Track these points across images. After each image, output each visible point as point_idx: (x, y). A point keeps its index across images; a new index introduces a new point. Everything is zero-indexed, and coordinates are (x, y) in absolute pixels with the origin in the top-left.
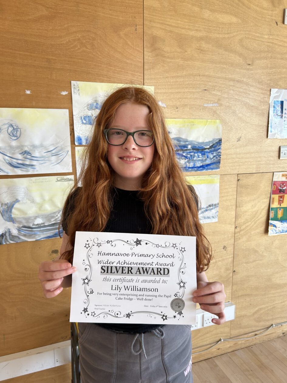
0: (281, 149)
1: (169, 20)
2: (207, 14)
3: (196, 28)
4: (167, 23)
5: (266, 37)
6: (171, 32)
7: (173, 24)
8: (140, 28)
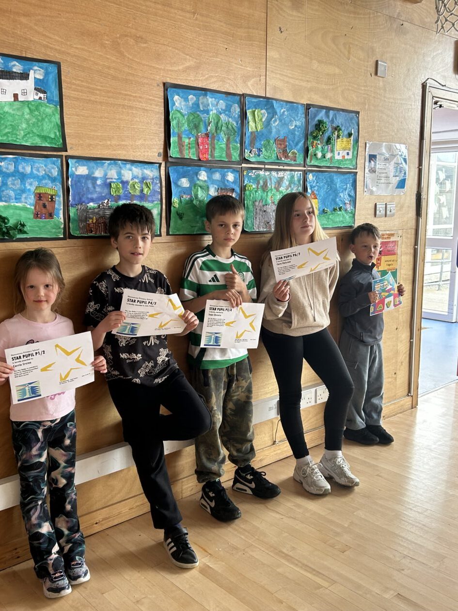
0: (377, 206)
1: (285, 71)
2: (315, 65)
3: (307, 79)
4: (285, 74)
5: (363, 88)
6: (287, 82)
7: (289, 75)
8: (263, 78)
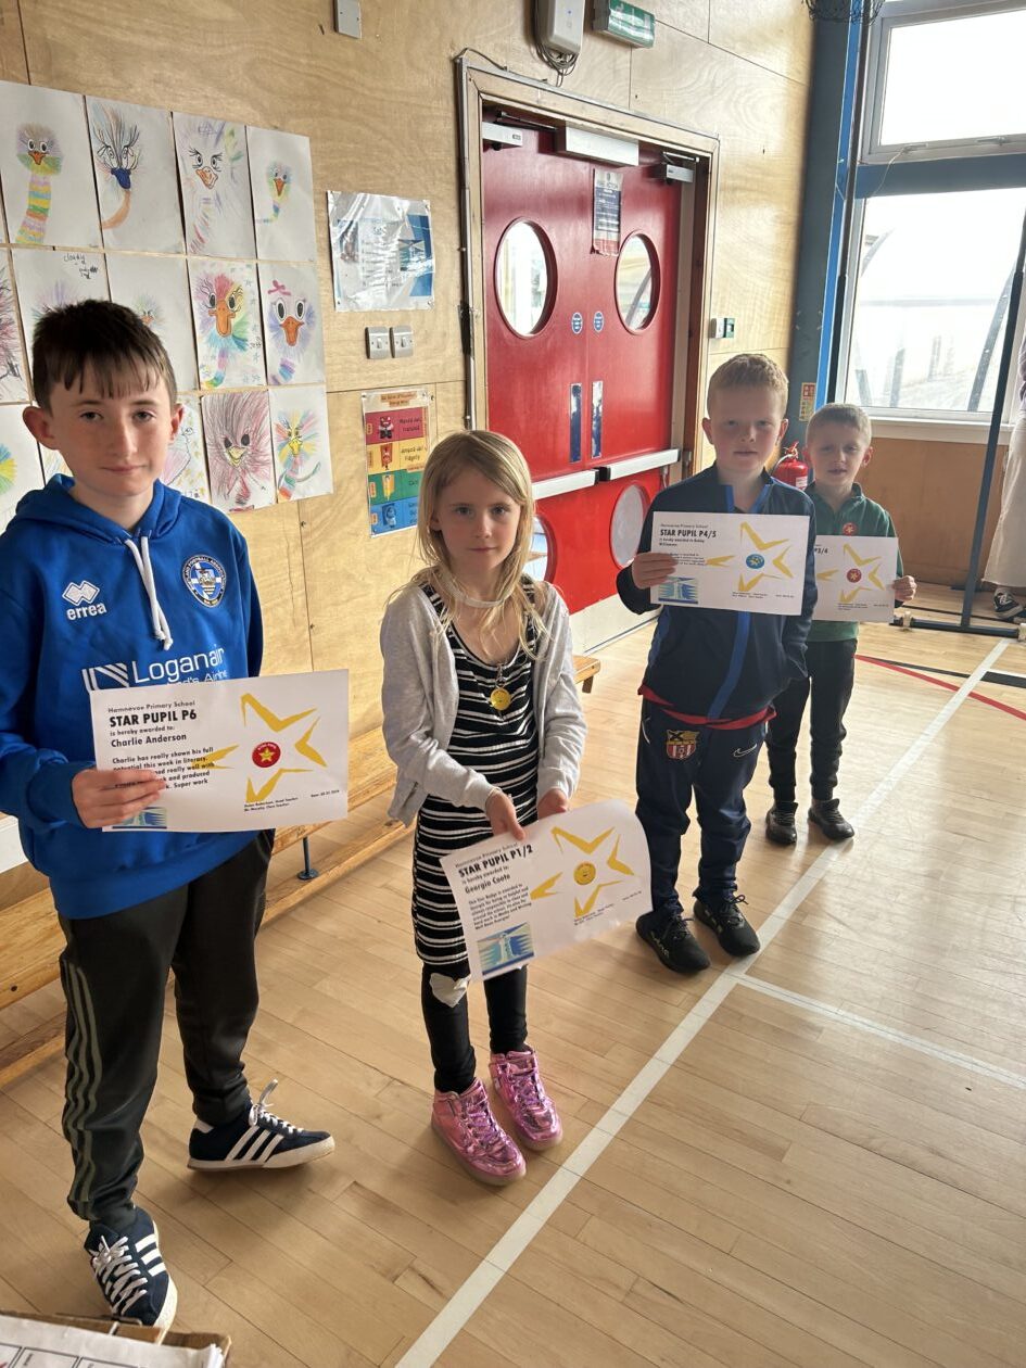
0: (370, 335)
3: (145, 28)
4: (78, 10)
6: (88, 33)
7: (90, 14)
8: (11, 18)
